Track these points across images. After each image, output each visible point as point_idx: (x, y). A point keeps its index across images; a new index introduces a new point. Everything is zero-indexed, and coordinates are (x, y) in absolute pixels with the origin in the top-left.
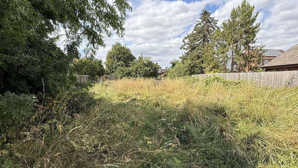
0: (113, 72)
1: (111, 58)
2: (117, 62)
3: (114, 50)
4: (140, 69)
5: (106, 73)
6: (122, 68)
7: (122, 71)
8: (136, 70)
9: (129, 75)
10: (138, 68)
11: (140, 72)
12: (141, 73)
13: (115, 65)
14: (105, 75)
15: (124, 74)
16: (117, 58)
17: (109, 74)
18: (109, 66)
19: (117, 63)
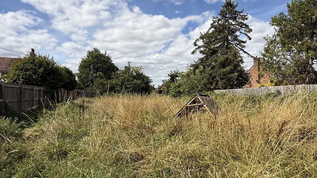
0: (88, 86)
1: (86, 67)
2: (94, 73)
3: (90, 58)
4: (128, 82)
5: (78, 88)
6: (102, 81)
7: (101, 84)
8: (122, 84)
9: (112, 90)
10: (124, 81)
11: (128, 86)
12: (129, 88)
13: (91, 76)
14: (77, 90)
15: (104, 88)
16: (94, 68)
17: (82, 89)
18: (83, 79)
19: (95, 75)
